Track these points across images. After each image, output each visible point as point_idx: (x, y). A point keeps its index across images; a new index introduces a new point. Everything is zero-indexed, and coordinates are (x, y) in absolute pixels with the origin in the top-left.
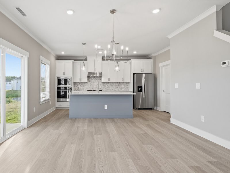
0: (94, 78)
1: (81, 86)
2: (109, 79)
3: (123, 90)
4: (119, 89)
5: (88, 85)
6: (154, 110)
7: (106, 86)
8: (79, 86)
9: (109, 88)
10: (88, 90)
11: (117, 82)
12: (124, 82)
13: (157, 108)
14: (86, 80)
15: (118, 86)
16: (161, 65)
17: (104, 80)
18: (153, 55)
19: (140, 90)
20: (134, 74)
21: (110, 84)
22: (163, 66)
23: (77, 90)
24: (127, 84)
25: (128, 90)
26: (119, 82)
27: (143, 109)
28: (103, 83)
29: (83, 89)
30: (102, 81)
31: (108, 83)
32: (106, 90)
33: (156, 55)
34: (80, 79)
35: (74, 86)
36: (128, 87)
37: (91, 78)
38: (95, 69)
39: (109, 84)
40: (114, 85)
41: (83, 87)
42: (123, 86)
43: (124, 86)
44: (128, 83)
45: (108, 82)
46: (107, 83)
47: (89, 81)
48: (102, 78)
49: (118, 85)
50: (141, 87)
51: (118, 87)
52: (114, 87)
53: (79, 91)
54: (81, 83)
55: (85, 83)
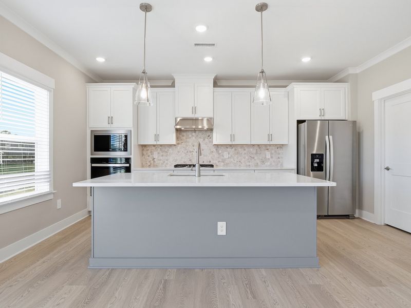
0: (194, 134)
1: (162, 154)
2: (232, 137)
3: (269, 164)
4: (258, 161)
5: (179, 152)
6: (354, 218)
7: (226, 155)
8: (155, 155)
9: (232, 160)
10: (176, 166)
11: (253, 145)
12: (271, 143)
13: (360, 214)
14: (172, 139)
15: (256, 153)
16: (377, 96)
17: (218, 138)
18: (351, 71)
19: (316, 165)
20: (300, 122)
21: (236, 150)
22: (385, 100)
23: (149, 164)
24: (280, 151)
25: (282, 165)
26: (259, 145)
27: (325, 216)
28: (217, 146)
29: (166, 162)
30: (215, 142)
31: (231, 145)
32: (224, 166)
33: (358, 72)
34: (157, 137)
35: (143, 155)
36: (282, 158)
37: (184, 134)
38: (194, 110)
39: (233, 149)
40: (245, 152)
41: (167, 156)
42: (268, 155)
43: (271, 154)
44: (281, 146)
45: (230, 143)
46: (226, 146)
47: (180, 142)
48: (214, 134)
49: (255, 151)
50: (321, 157)
51: (256, 158)
52: (245, 158)
53: (154, 166)
54: (161, 145)
55: (171, 145)
